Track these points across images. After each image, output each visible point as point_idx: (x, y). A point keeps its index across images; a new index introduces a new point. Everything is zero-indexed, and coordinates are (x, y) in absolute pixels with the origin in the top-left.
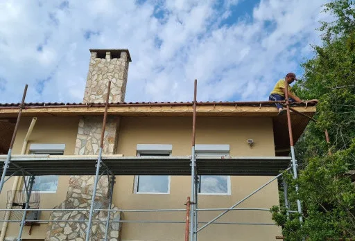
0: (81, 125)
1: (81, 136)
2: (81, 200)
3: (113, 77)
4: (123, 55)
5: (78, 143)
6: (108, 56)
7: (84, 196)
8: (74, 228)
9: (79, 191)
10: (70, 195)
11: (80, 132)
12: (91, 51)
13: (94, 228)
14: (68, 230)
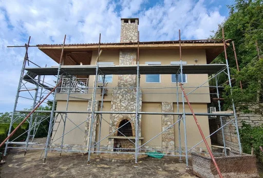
0: (121, 53)
1: (121, 58)
2: (124, 85)
3: (133, 31)
4: (136, 21)
5: (120, 61)
6: (129, 22)
7: (125, 84)
8: (123, 96)
9: (123, 81)
10: (119, 83)
11: (121, 56)
12: (122, 19)
13: (131, 96)
14: (120, 97)
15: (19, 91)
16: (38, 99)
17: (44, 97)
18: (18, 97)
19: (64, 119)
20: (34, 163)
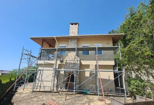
15: (21, 60)
16: (30, 63)
17: (33, 62)
18: (21, 62)
19: (42, 73)
20: (27, 94)
